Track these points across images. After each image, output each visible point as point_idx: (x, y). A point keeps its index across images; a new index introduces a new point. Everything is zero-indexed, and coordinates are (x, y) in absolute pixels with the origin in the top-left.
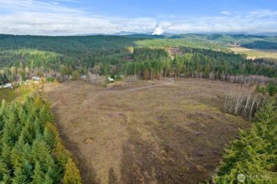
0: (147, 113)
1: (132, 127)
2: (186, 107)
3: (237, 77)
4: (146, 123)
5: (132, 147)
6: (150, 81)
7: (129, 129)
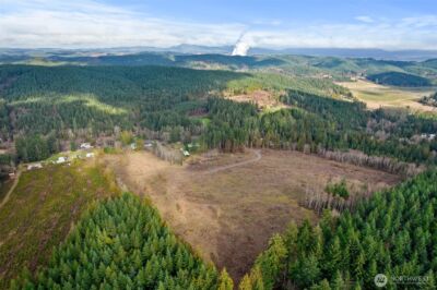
0: (233, 206)
1: (223, 220)
2: (269, 198)
3: (334, 154)
4: (232, 217)
5: (224, 237)
6: (232, 155)
7: (220, 222)
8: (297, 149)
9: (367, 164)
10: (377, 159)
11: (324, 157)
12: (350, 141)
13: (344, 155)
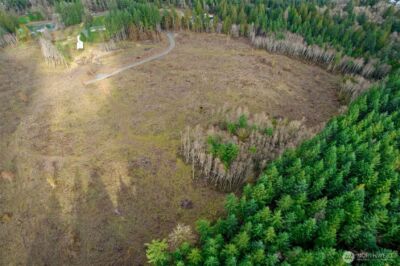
8: (223, 32)
9: (304, 57)
10: (317, 51)
11: (253, 45)
12: (291, 20)
13: (277, 43)
